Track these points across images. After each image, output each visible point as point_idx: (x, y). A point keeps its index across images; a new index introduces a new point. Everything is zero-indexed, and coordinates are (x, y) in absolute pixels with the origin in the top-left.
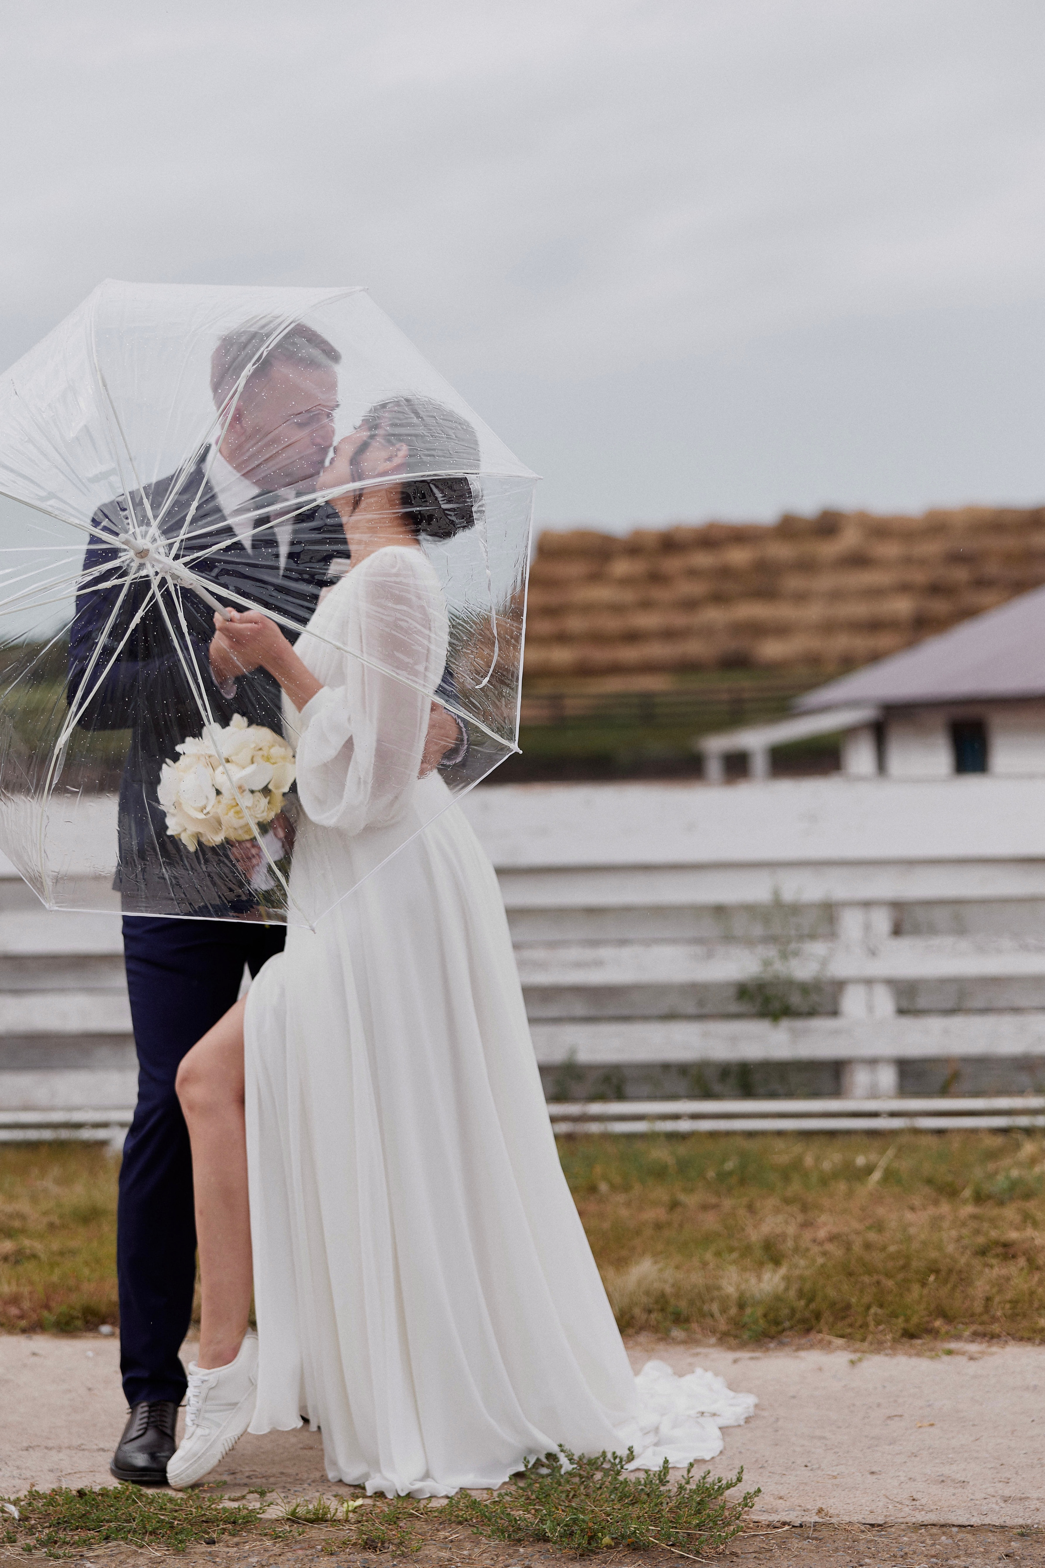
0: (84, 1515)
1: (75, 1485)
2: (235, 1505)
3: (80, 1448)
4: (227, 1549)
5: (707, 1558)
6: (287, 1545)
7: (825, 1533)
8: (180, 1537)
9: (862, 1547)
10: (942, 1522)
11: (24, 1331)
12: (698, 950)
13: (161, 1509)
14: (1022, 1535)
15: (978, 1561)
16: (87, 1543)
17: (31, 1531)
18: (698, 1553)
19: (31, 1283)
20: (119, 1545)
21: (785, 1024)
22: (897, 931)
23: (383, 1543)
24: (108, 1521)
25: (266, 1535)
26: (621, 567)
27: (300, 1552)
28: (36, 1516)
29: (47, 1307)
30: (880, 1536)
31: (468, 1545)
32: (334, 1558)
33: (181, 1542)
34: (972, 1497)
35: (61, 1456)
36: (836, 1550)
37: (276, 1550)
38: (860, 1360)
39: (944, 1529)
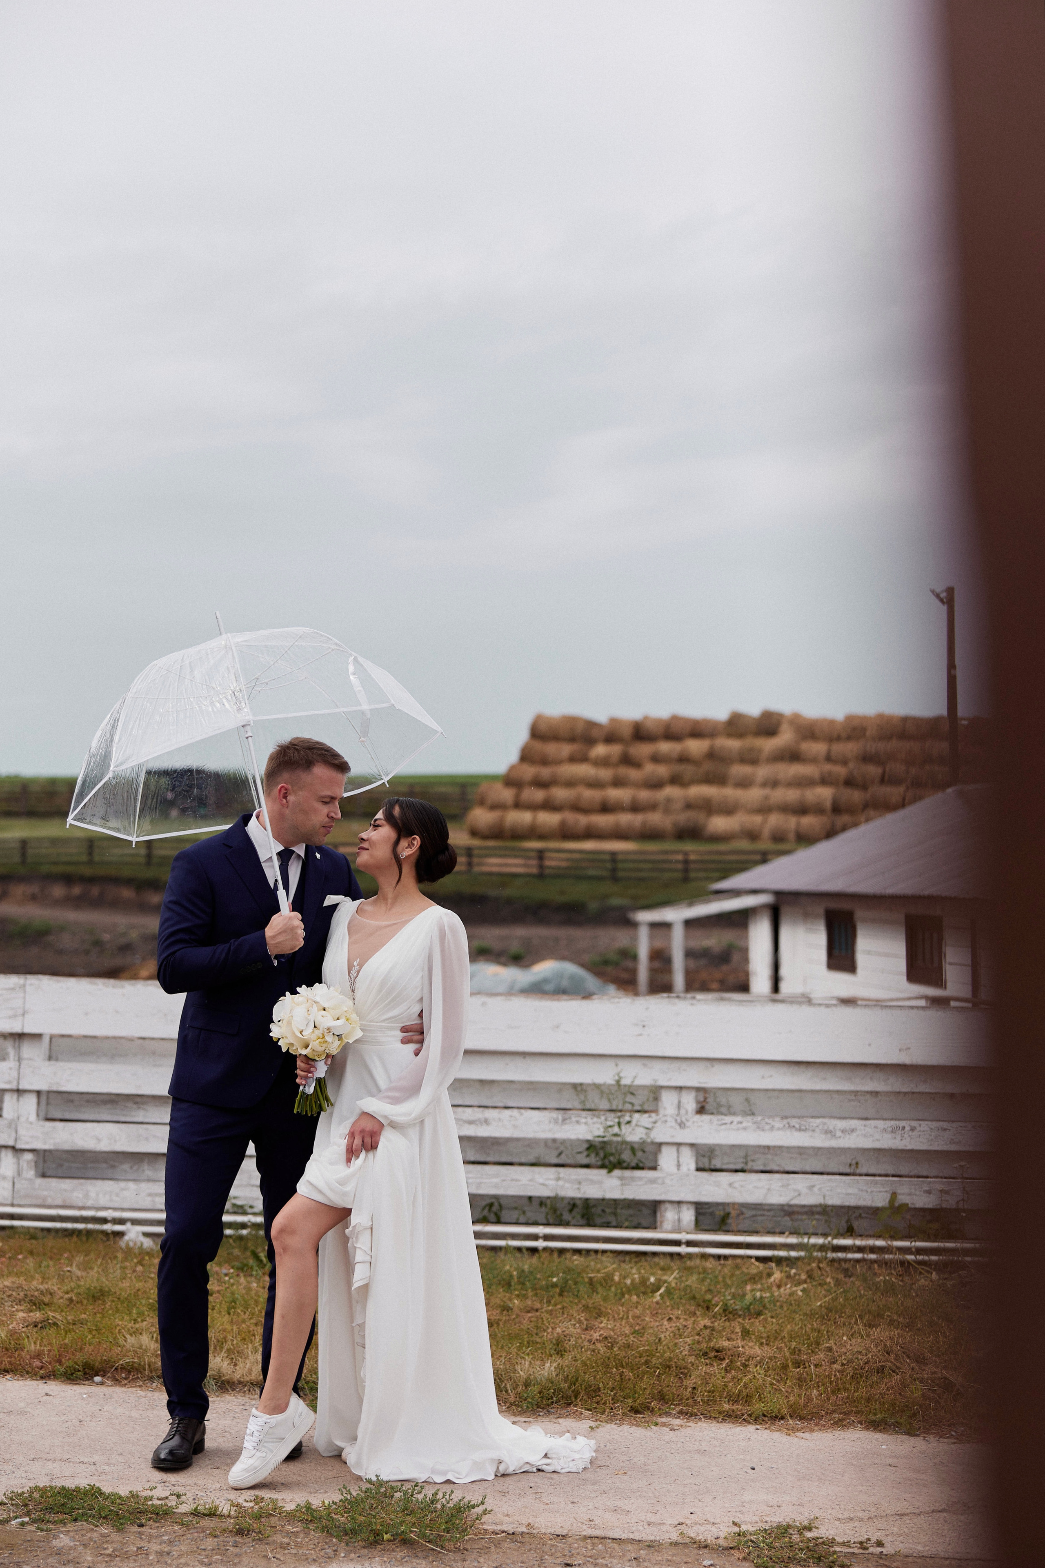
0: (63, 1504)
1: (59, 1483)
2: (159, 1502)
3: (68, 1460)
4: (150, 1531)
5: (449, 1551)
6: (188, 1530)
7: (527, 1539)
8: (121, 1521)
9: (546, 1548)
10: (603, 1535)
11: (42, 1378)
12: (559, 1115)
13: (113, 1503)
14: (649, 1546)
15: (615, 1561)
16: (63, 1522)
17: (28, 1514)
18: (442, 1547)
19: (50, 1344)
20: (83, 1525)
21: (617, 1172)
22: (701, 1110)
23: (248, 1531)
24: (78, 1509)
25: (176, 1523)
26: (600, 750)
27: (196, 1534)
28: (33, 1504)
29: (60, 1362)
30: (560, 1543)
31: (302, 1535)
32: (216, 1540)
33: (121, 1524)
34: (629, 1521)
35: (55, 1465)
36: (530, 1550)
37: (181, 1532)
38: (597, 1427)
39: (602, 1540)
